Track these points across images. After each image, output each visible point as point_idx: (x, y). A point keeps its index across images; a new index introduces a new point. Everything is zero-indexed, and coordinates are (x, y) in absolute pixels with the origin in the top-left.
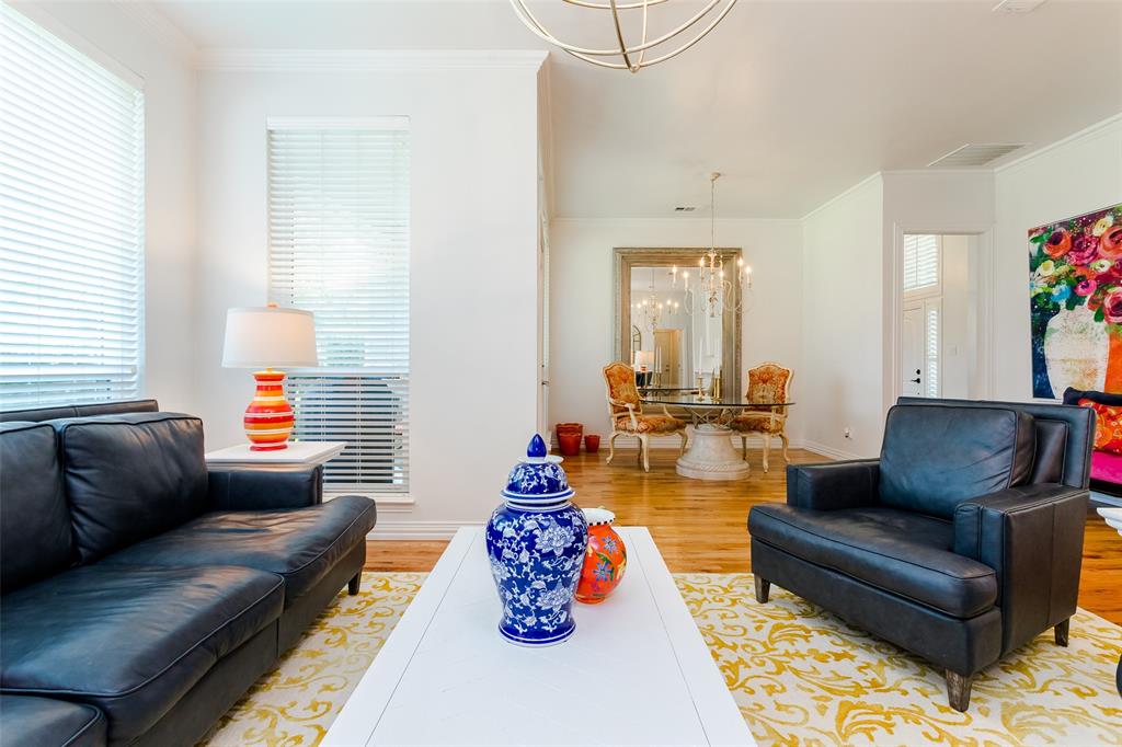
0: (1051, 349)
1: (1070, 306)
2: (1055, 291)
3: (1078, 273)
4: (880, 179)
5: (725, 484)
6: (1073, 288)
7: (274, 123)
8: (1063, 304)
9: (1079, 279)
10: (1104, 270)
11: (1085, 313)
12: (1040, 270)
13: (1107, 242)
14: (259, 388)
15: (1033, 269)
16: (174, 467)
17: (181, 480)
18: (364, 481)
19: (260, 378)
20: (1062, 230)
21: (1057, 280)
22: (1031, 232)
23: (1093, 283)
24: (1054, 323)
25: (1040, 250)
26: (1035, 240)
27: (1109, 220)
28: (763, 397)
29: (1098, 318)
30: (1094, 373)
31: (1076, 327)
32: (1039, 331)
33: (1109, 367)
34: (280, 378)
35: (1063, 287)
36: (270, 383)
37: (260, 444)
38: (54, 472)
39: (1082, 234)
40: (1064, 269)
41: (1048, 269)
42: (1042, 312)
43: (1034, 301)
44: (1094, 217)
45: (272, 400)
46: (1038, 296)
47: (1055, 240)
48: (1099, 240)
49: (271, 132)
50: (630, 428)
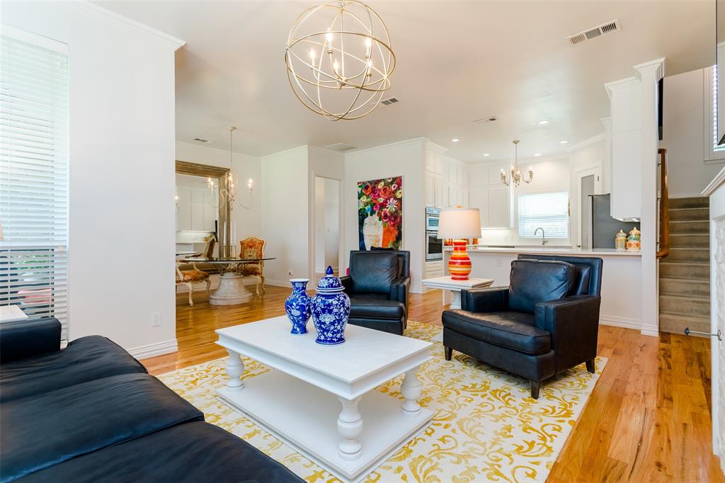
0: (366, 231)
1: (371, 215)
2: (366, 208)
3: (374, 202)
4: (307, 149)
5: (243, 305)
6: (372, 208)
8: (369, 213)
9: (374, 204)
10: (381, 202)
11: (376, 217)
12: (361, 199)
13: (382, 191)
15: (359, 198)
20: (368, 184)
21: (366, 204)
22: (358, 183)
23: (378, 206)
24: (366, 220)
25: (362, 191)
26: (360, 187)
27: (382, 183)
28: (250, 256)
29: (380, 220)
30: (378, 241)
31: (373, 223)
32: (361, 224)
33: (383, 238)
35: (369, 207)
39: (375, 187)
40: (369, 200)
41: (364, 199)
42: (362, 216)
43: (360, 211)
44: (378, 182)
46: (361, 209)
47: (366, 188)
48: (380, 190)
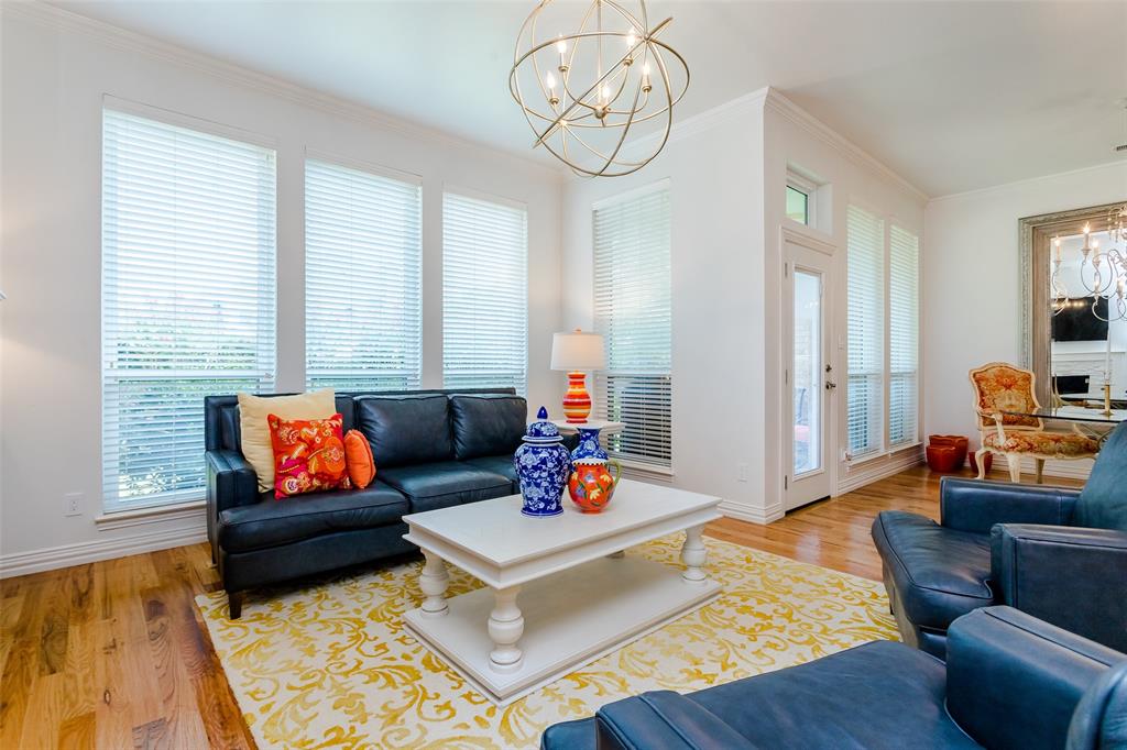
7: (597, 205)
14: (571, 383)
16: (503, 423)
17: (506, 431)
18: (648, 455)
19: (572, 377)
34: (583, 377)
36: (577, 380)
37: (572, 418)
38: (445, 416)
45: (577, 390)
49: (596, 211)
50: (996, 444)
